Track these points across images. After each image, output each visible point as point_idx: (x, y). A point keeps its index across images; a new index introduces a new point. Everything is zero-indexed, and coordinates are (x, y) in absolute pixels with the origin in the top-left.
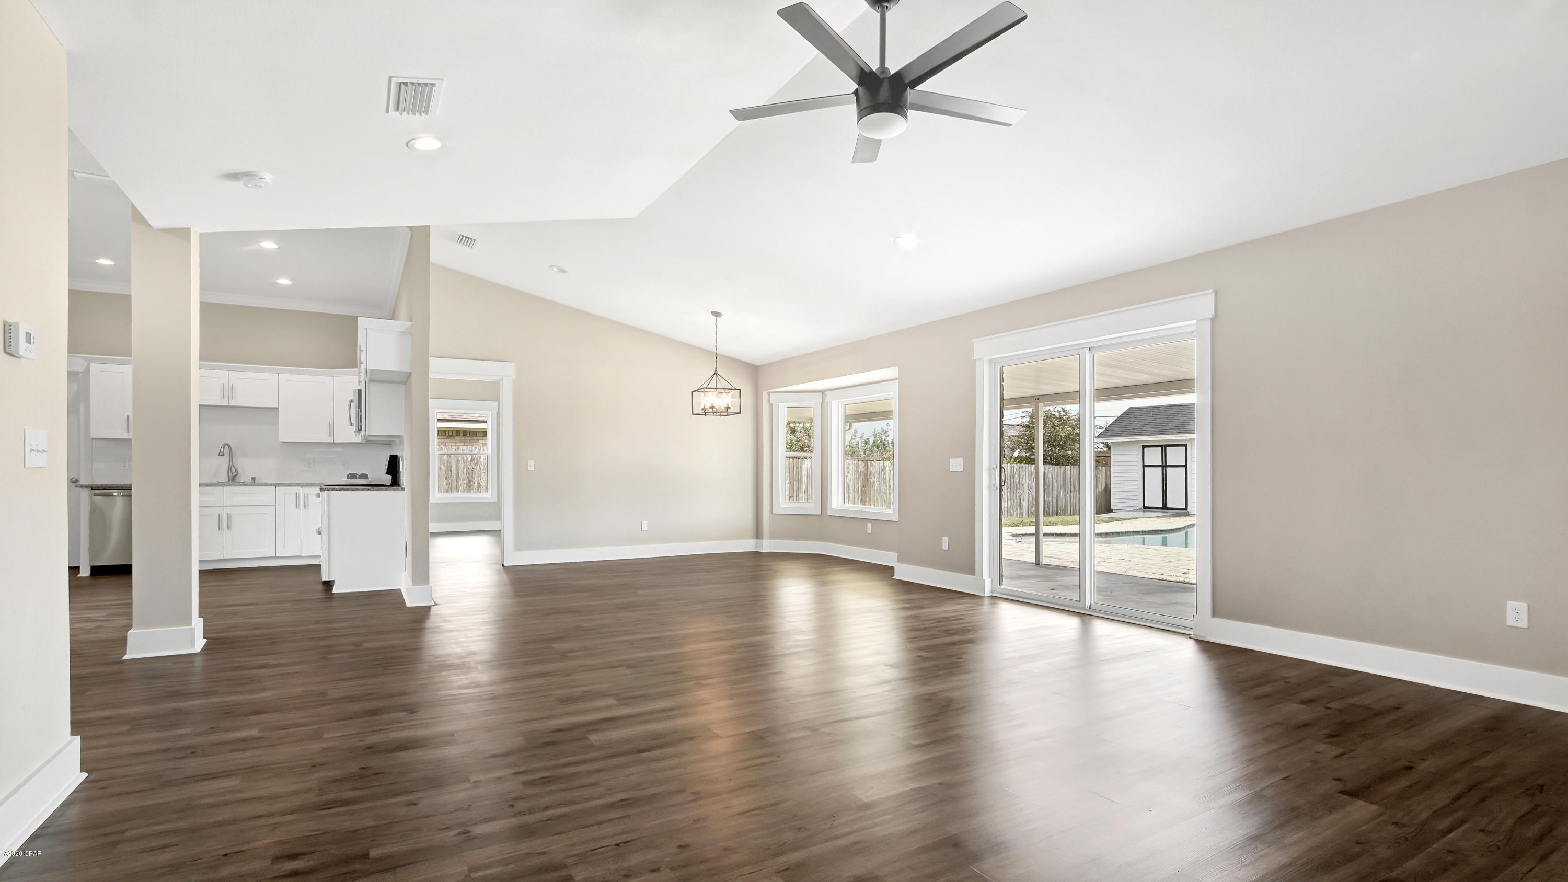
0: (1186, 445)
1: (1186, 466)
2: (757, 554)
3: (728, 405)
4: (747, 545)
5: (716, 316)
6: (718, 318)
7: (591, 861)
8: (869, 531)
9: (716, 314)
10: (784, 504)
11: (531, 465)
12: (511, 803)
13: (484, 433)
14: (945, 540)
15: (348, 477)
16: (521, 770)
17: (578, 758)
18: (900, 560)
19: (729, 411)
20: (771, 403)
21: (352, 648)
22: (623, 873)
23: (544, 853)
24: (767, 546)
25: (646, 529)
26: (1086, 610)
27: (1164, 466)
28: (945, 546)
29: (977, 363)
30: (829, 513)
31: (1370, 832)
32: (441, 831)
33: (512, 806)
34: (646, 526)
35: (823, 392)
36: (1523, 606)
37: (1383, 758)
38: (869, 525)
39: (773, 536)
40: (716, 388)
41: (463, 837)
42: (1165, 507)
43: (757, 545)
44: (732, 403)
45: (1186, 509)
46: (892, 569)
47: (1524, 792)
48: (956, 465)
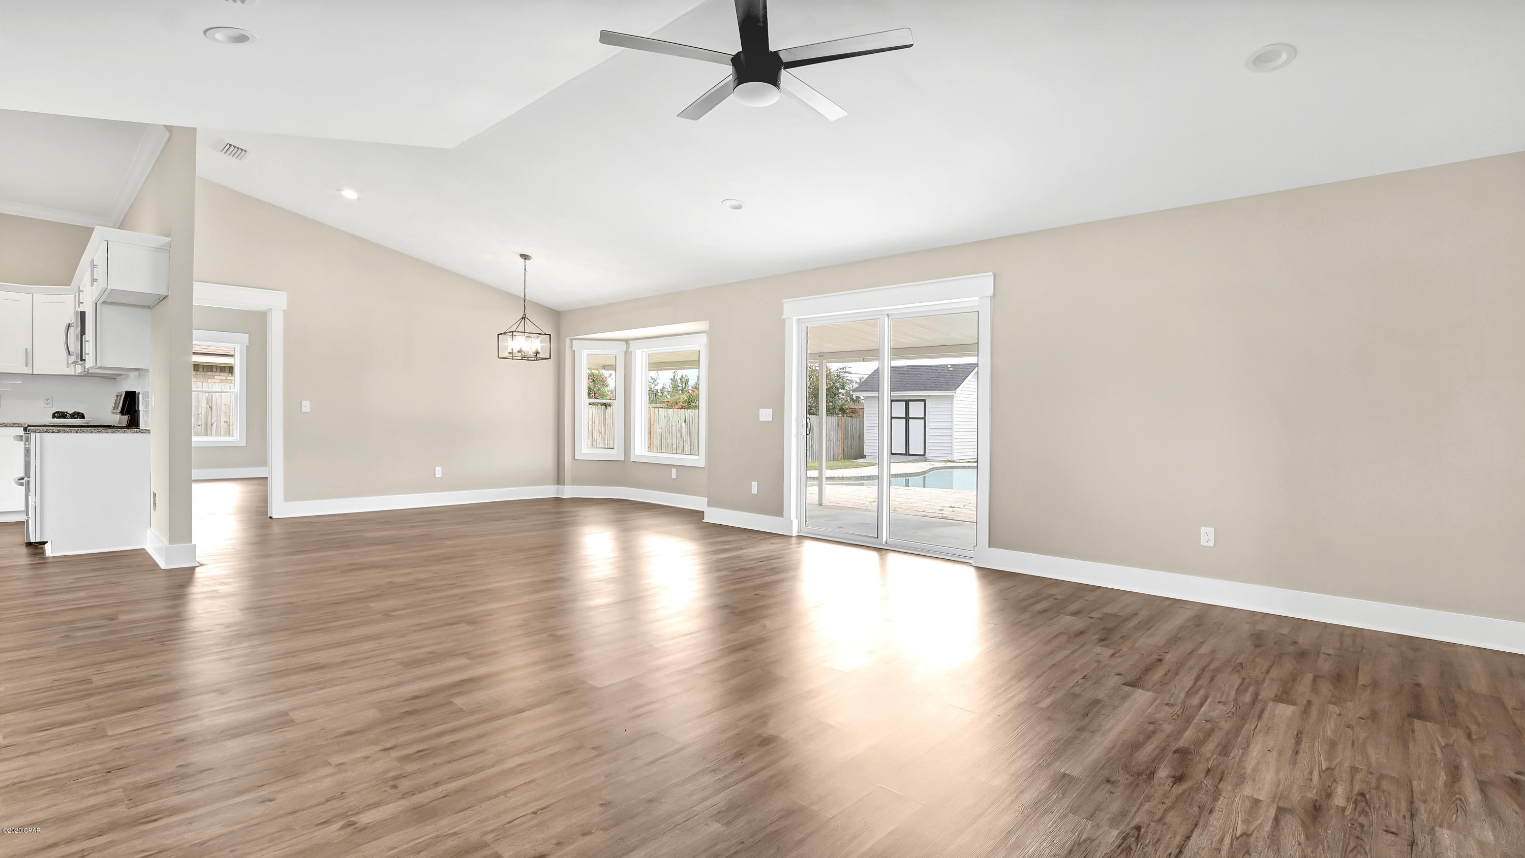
0: (924, 401)
1: (924, 418)
2: (558, 500)
3: (537, 350)
4: (548, 491)
5: (525, 259)
6: (527, 261)
7: (513, 835)
8: (674, 476)
9: (525, 257)
10: (586, 450)
11: (306, 406)
12: (392, 783)
13: (230, 369)
14: (754, 485)
15: (54, 416)
16: (389, 745)
17: (450, 725)
18: (710, 504)
19: (539, 356)
20: (573, 349)
21: (103, 622)
22: (554, 841)
23: (455, 834)
24: (569, 492)
25: (440, 476)
26: (884, 545)
27: (907, 418)
28: (755, 491)
29: (787, 322)
30: (632, 459)
31: (1154, 714)
32: (319, 827)
33: (395, 787)
34: (440, 473)
35: (627, 341)
36: (1211, 530)
37: (1141, 654)
38: (674, 470)
39: (576, 482)
40: (524, 332)
41: (350, 829)
42: (907, 453)
43: (557, 492)
44: (542, 348)
45: (924, 455)
46: (701, 514)
47: (1233, 670)
48: (766, 415)
